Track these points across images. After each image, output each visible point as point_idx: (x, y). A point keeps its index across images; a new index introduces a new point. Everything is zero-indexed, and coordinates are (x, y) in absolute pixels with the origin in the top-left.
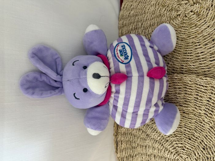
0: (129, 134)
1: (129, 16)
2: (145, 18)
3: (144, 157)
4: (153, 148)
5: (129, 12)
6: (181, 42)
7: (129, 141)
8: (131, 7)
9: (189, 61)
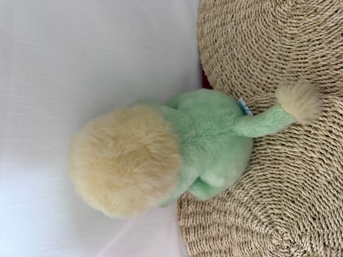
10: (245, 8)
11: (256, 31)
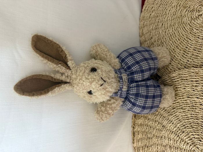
0: (145, 125)
1: (150, 17)
2: (165, 19)
3: (159, 148)
4: (169, 139)
5: (150, 14)
7: (145, 131)
8: (152, 8)
10: (170, 20)
11: (178, 34)
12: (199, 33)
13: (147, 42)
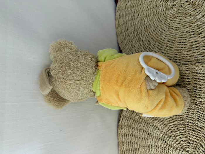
1: (126, 7)
2: (141, 9)
5: (126, 4)
6: (175, 31)
9: (183, 50)
12: (173, 23)
13: (123, 34)
